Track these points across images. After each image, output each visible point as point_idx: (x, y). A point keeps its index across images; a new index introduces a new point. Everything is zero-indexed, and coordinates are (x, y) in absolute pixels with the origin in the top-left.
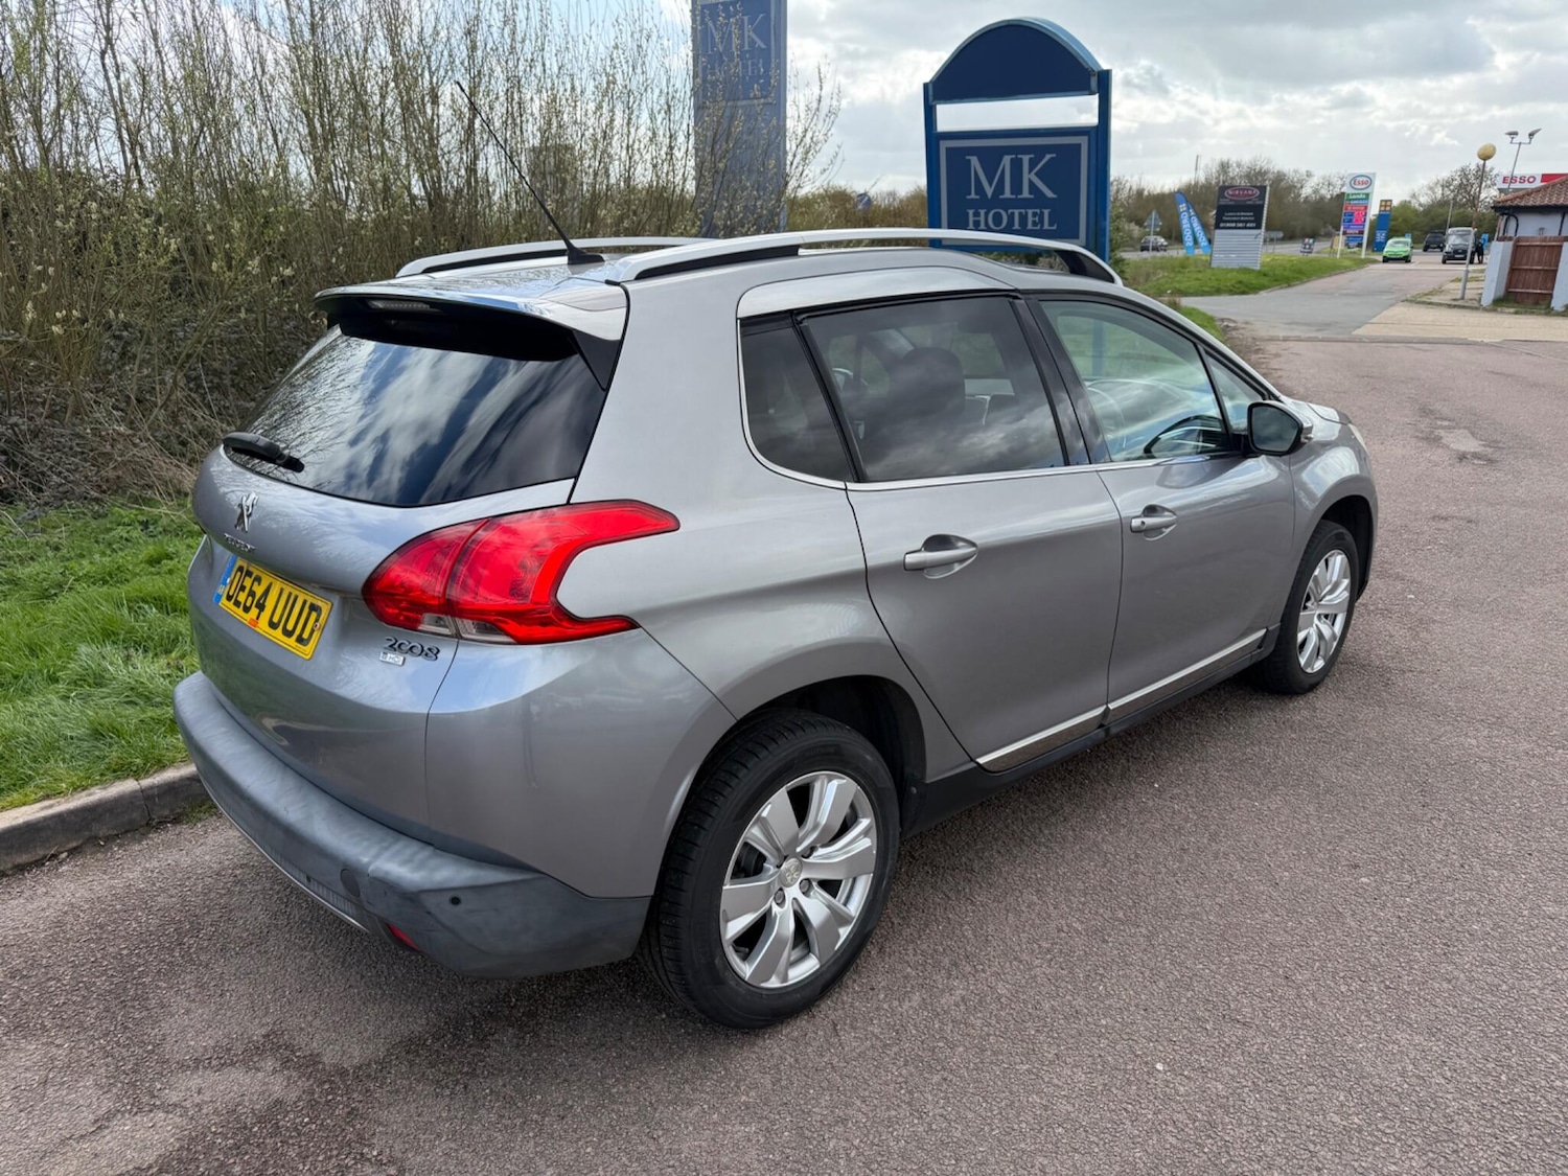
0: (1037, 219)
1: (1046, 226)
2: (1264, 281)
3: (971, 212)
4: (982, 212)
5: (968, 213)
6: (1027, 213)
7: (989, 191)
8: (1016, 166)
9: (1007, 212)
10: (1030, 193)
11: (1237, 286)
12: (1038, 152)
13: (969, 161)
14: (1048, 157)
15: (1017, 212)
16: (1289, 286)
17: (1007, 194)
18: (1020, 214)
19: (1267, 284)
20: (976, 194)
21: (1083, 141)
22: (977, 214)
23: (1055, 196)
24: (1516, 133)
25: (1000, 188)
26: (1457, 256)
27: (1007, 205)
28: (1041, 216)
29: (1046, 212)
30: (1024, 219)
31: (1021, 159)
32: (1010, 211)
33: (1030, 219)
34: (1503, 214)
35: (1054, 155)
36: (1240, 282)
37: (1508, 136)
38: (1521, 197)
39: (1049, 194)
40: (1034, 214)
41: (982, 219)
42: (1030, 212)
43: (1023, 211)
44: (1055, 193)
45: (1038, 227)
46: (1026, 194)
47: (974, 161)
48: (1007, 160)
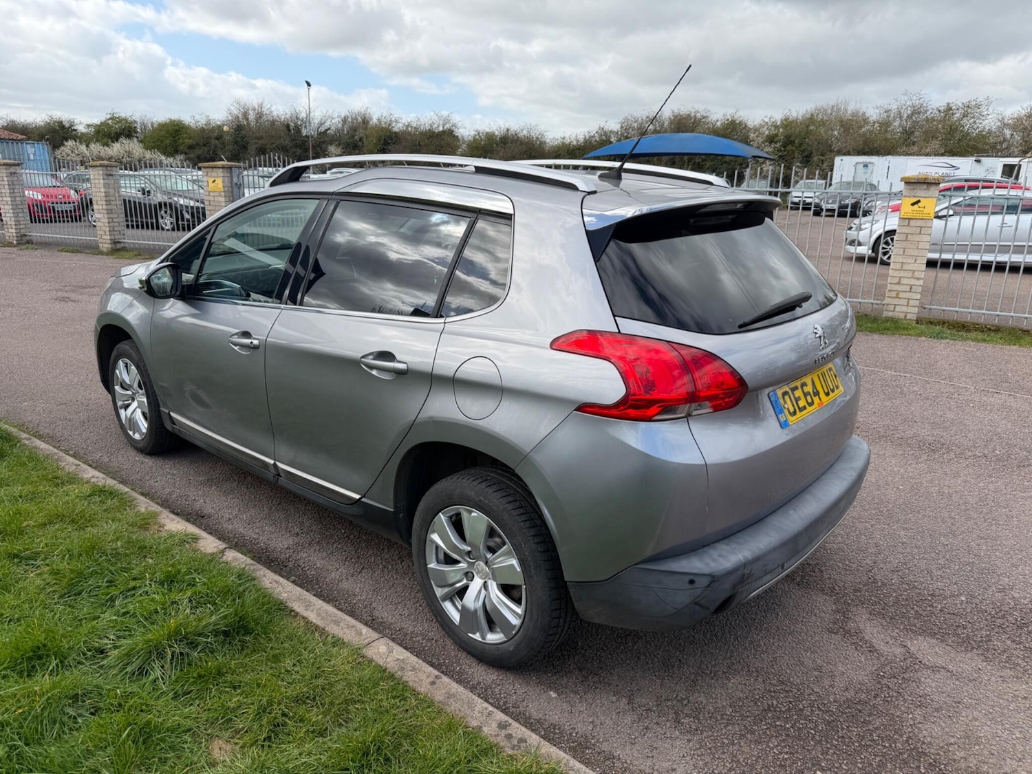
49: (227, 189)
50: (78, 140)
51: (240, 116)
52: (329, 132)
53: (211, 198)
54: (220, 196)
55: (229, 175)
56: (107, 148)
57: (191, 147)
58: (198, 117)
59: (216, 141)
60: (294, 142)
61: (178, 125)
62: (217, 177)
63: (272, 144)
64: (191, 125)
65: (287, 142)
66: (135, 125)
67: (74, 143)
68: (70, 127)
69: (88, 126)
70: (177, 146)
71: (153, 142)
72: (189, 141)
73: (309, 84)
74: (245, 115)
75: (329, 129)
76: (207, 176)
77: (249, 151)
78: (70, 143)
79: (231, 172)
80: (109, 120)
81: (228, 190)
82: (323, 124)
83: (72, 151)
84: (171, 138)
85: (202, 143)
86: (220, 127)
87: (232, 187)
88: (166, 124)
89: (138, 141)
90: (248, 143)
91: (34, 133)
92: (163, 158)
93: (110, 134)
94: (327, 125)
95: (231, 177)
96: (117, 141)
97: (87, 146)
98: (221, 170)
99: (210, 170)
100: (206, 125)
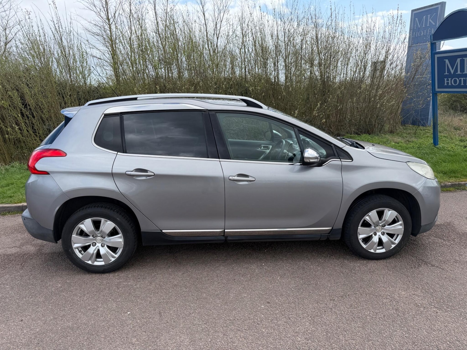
3: (446, 79)
4: (450, 79)
5: (445, 80)
7: (452, 72)
8: (462, 62)
9: (459, 79)
13: (445, 61)
15: (462, 79)
17: (459, 72)
18: (464, 79)
20: (447, 73)
22: (448, 80)
25: (456, 70)
27: (459, 76)
30: (465, 81)
31: (464, 59)
32: (460, 78)
41: (450, 81)
46: (466, 72)
47: (447, 61)
48: (458, 60)
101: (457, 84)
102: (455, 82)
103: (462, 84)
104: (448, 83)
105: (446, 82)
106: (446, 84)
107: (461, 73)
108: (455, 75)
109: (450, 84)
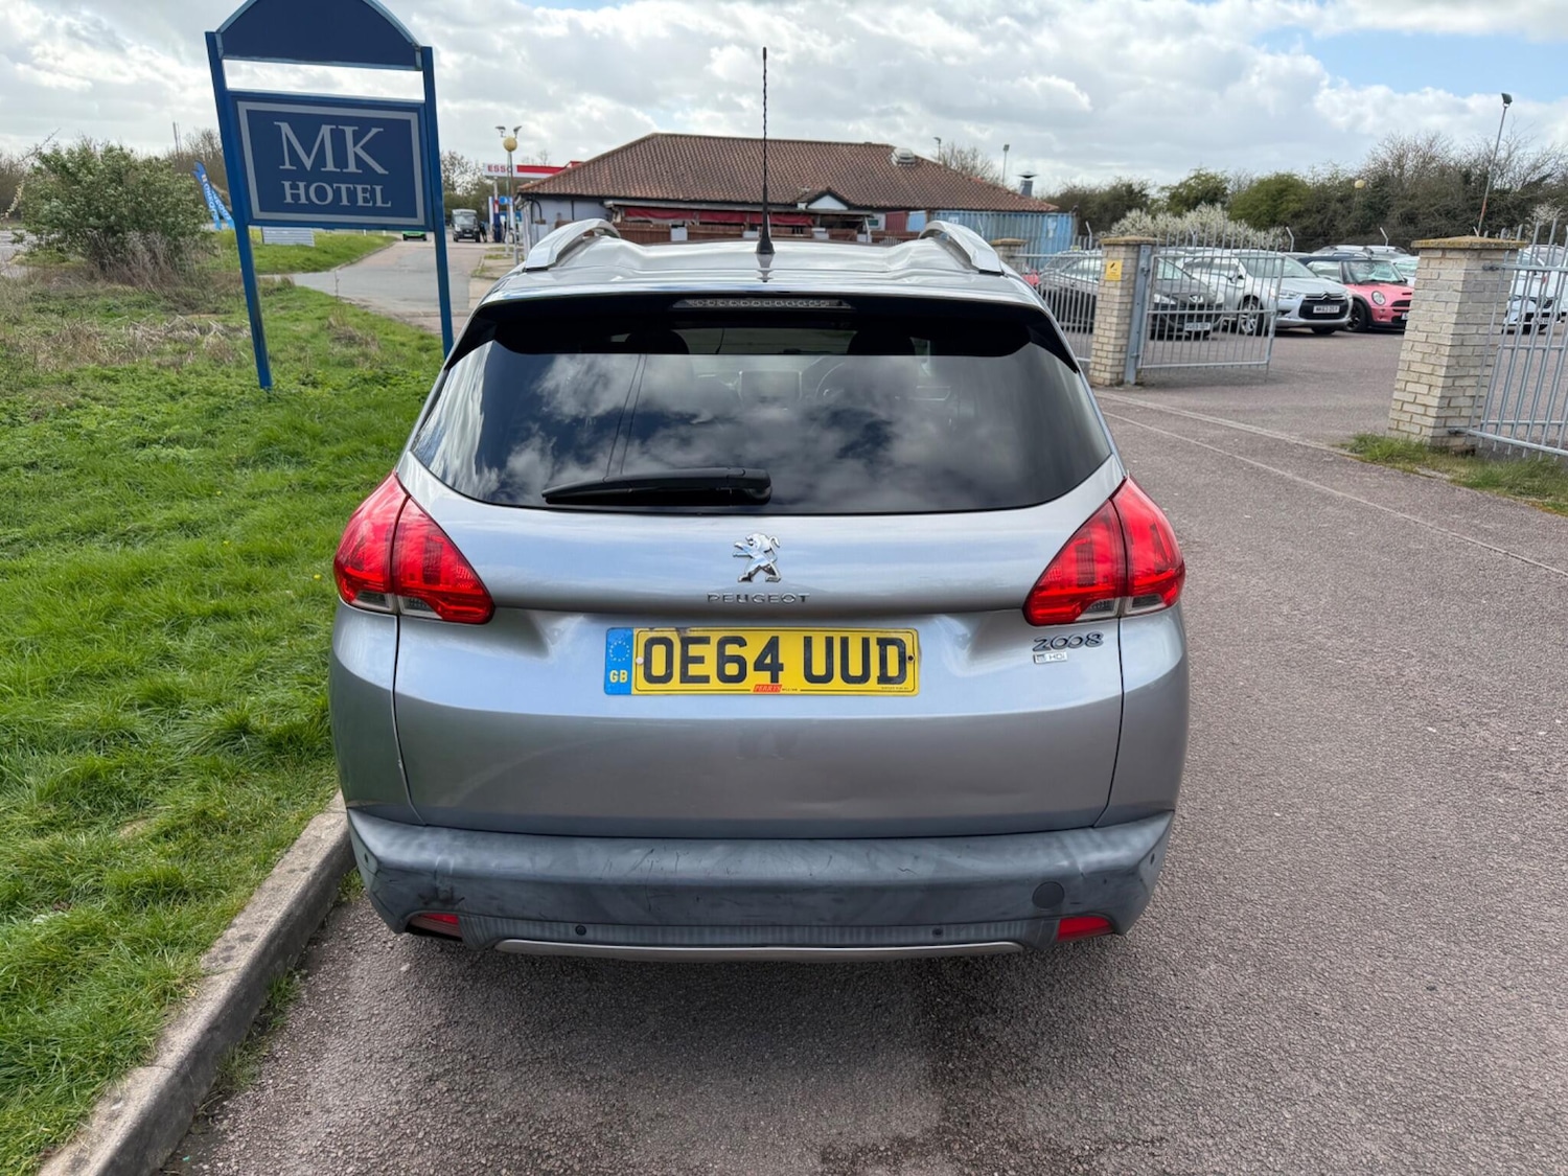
0: (368, 195)
1: (379, 203)
2: (328, 258)
3: (287, 184)
4: (302, 185)
5: (283, 185)
6: (355, 188)
7: (308, 163)
8: (338, 139)
9: (332, 187)
10: (357, 168)
11: (307, 263)
12: (363, 125)
13: (279, 127)
14: (374, 131)
15: (343, 187)
16: (352, 263)
17: (330, 167)
18: (348, 189)
19: (333, 261)
20: (291, 164)
21: (413, 117)
22: (294, 187)
23: (387, 173)
24: (503, 128)
25: (320, 159)
26: (466, 235)
27: (331, 178)
28: (373, 192)
29: (378, 189)
30: (352, 195)
31: (343, 131)
32: (335, 185)
33: (360, 195)
34: (528, 200)
35: (382, 130)
36: (309, 259)
37: (498, 130)
38: (538, 186)
39: (380, 170)
40: (364, 191)
41: (302, 192)
42: (359, 188)
43: (351, 186)
44: (386, 169)
45: (371, 204)
46: (352, 168)
47: (285, 128)
48: (326, 130)
49: (1127, 277)
50: (1145, 209)
51: (1390, 161)
52: (1549, 180)
53: (1105, 291)
54: (1116, 287)
55: (1134, 255)
56: (1178, 220)
57: (1297, 215)
58: (1319, 168)
59: (1338, 205)
60: (1471, 202)
61: (1286, 182)
62: (1118, 259)
63: (1431, 206)
64: (1307, 180)
65: (1457, 201)
66: (1226, 185)
67: (1139, 213)
68: (1140, 192)
69: (1163, 189)
70: (1275, 215)
71: (1244, 209)
72: (1296, 205)
73: (1507, 99)
74: (1399, 162)
75: (1549, 175)
76: (1107, 257)
77: (1387, 220)
78: (1134, 214)
79: (1139, 252)
80: (1192, 178)
81: (1129, 279)
82: (1539, 168)
83: (1133, 225)
84: (1270, 202)
85: (1314, 209)
86: (1351, 181)
87: (1136, 274)
88: (1270, 180)
89: (1223, 208)
90: (1388, 207)
91: (1094, 202)
92: (1251, 232)
93: (1188, 199)
94: (1546, 170)
95: (1138, 259)
96: (1194, 209)
97: (1154, 218)
98: (1123, 249)
99: (1111, 248)
100: (1330, 179)
101: (327, 202)
102: (321, 194)
103: (345, 202)
104: (296, 197)
105: (288, 192)
106: (289, 199)
107: (339, 170)
108: (316, 174)
109: (303, 200)
